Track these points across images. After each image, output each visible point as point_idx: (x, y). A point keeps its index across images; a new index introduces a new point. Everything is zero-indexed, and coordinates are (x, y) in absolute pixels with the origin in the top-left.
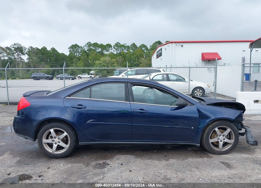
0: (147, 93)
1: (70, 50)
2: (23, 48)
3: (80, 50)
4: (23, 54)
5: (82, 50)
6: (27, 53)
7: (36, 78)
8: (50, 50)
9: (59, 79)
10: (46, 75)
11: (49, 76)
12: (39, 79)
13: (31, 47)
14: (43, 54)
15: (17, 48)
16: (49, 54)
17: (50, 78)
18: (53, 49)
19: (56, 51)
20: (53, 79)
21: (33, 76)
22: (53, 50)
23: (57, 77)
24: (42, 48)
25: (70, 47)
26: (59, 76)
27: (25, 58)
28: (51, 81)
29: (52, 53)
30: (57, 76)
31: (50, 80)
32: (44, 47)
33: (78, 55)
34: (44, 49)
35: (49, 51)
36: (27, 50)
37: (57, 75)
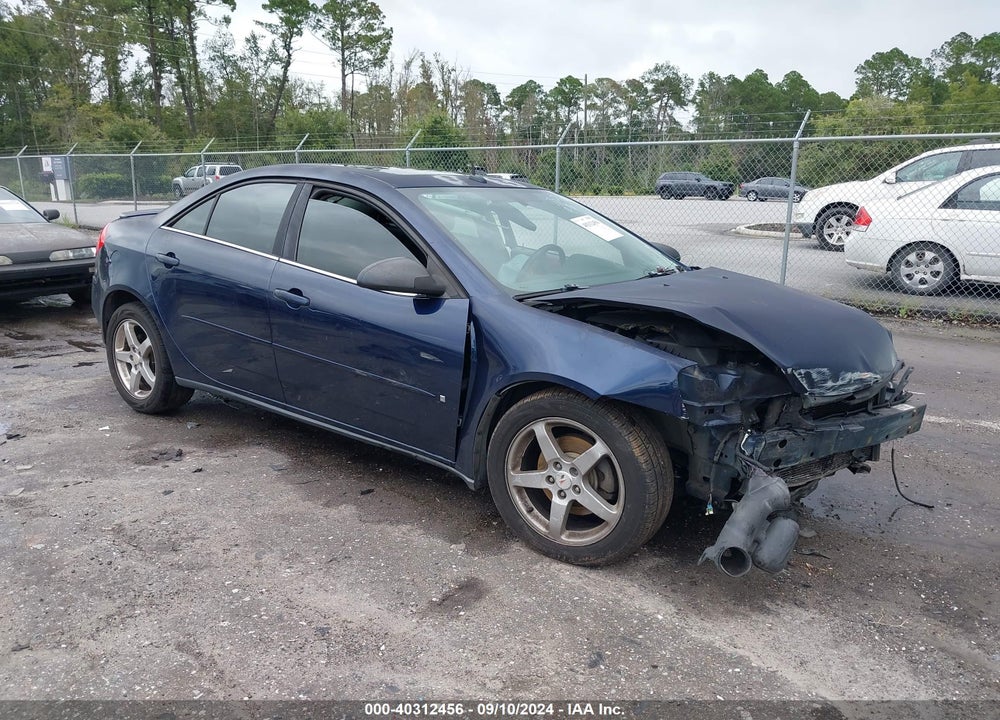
0: (908, 264)
1: (861, 76)
2: (683, 80)
3: (907, 75)
4: (681, 103)
5: (916, 74)
6: (693, 101)
7: (667, 192)
8: (779, 85)
9: (752, 196)
10: (707, 182)
11: (717, 183)
12: (681, 196)
13: (712, 75)
14: (746, 100)
15: (662, 84)
16: (771, 100)
17: (717, 193)
18: (795, 80)
19: (805, 84)
20: (731, 197)
21: (661, 182)
22: (792, 81)
23: (746, 189)
24: (749, 78)
25: (867, 62)
26: (753, 184)
27: (685, 116)
28: (720, 203)
29: (784, 92)
30: (744, 185)
31: (720, 198)
32: (757, 70)
33: (893, 96)
34: (758, 79)
35: (772, 88)
36: (695, 87)
37: (748, 181)
